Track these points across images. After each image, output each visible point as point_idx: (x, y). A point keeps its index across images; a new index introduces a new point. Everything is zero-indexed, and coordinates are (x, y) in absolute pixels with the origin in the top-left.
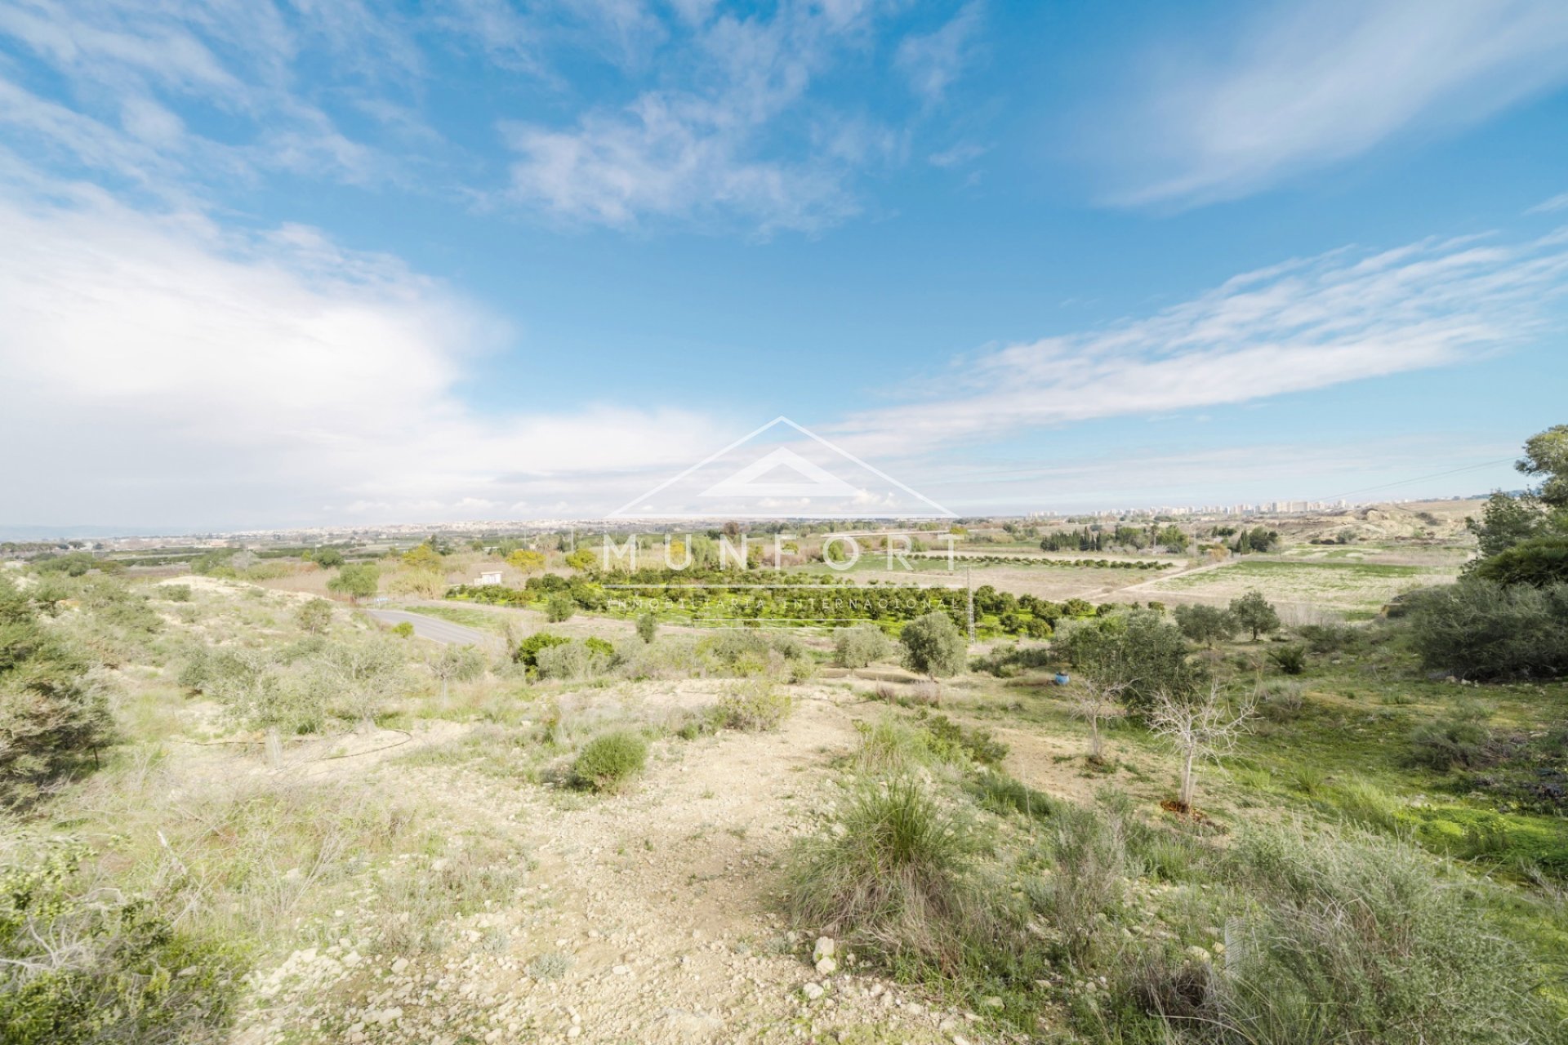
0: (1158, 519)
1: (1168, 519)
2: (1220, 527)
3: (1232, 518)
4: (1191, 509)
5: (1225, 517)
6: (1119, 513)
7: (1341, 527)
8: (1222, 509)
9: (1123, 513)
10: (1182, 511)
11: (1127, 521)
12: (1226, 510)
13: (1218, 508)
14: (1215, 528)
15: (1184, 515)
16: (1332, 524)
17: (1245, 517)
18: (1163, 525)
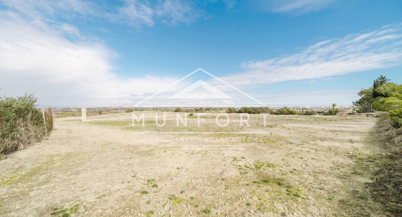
0: (303, 109)
1: (306, 109)
2: (319, 111)
3: (322, 109)
4: (311, 107)
5: (320, 109)
6: (292, 107)
7: (348, 112)
8: (320, 107)
9: (293, 107)
10: (309, 107)
11: (295, 109)
12: (321, 107)
13: (318, 106)
14: (317, 111)
15: (309, 108)
16: (346, 111)
17: (325, 109)
18: (305, 110)
